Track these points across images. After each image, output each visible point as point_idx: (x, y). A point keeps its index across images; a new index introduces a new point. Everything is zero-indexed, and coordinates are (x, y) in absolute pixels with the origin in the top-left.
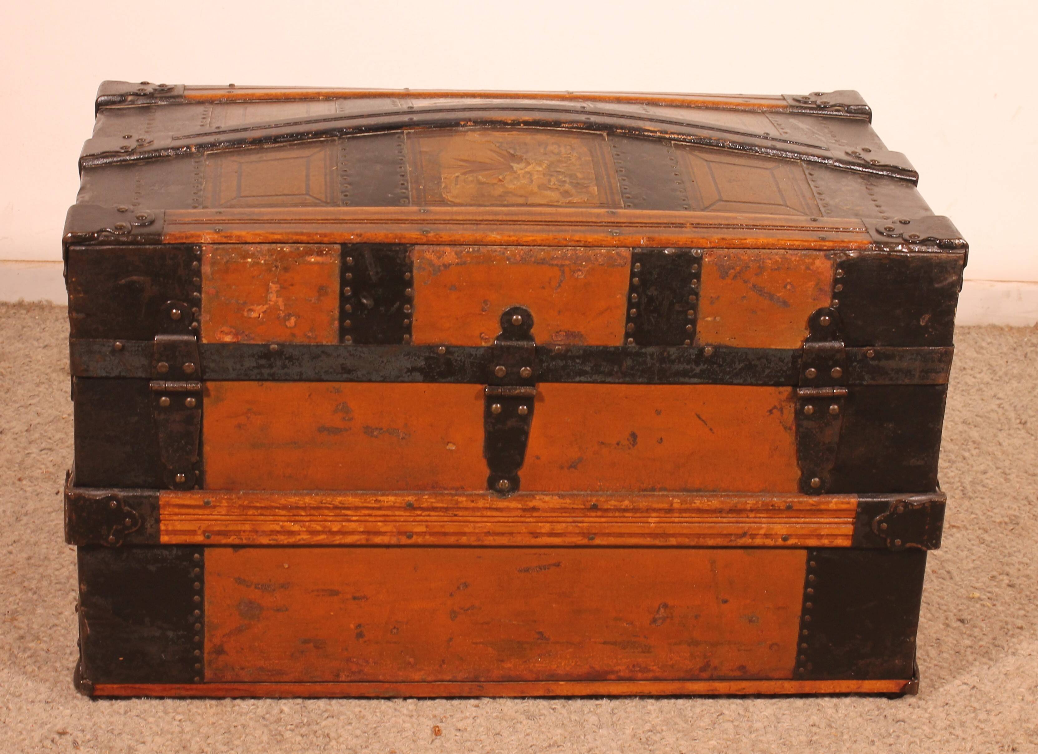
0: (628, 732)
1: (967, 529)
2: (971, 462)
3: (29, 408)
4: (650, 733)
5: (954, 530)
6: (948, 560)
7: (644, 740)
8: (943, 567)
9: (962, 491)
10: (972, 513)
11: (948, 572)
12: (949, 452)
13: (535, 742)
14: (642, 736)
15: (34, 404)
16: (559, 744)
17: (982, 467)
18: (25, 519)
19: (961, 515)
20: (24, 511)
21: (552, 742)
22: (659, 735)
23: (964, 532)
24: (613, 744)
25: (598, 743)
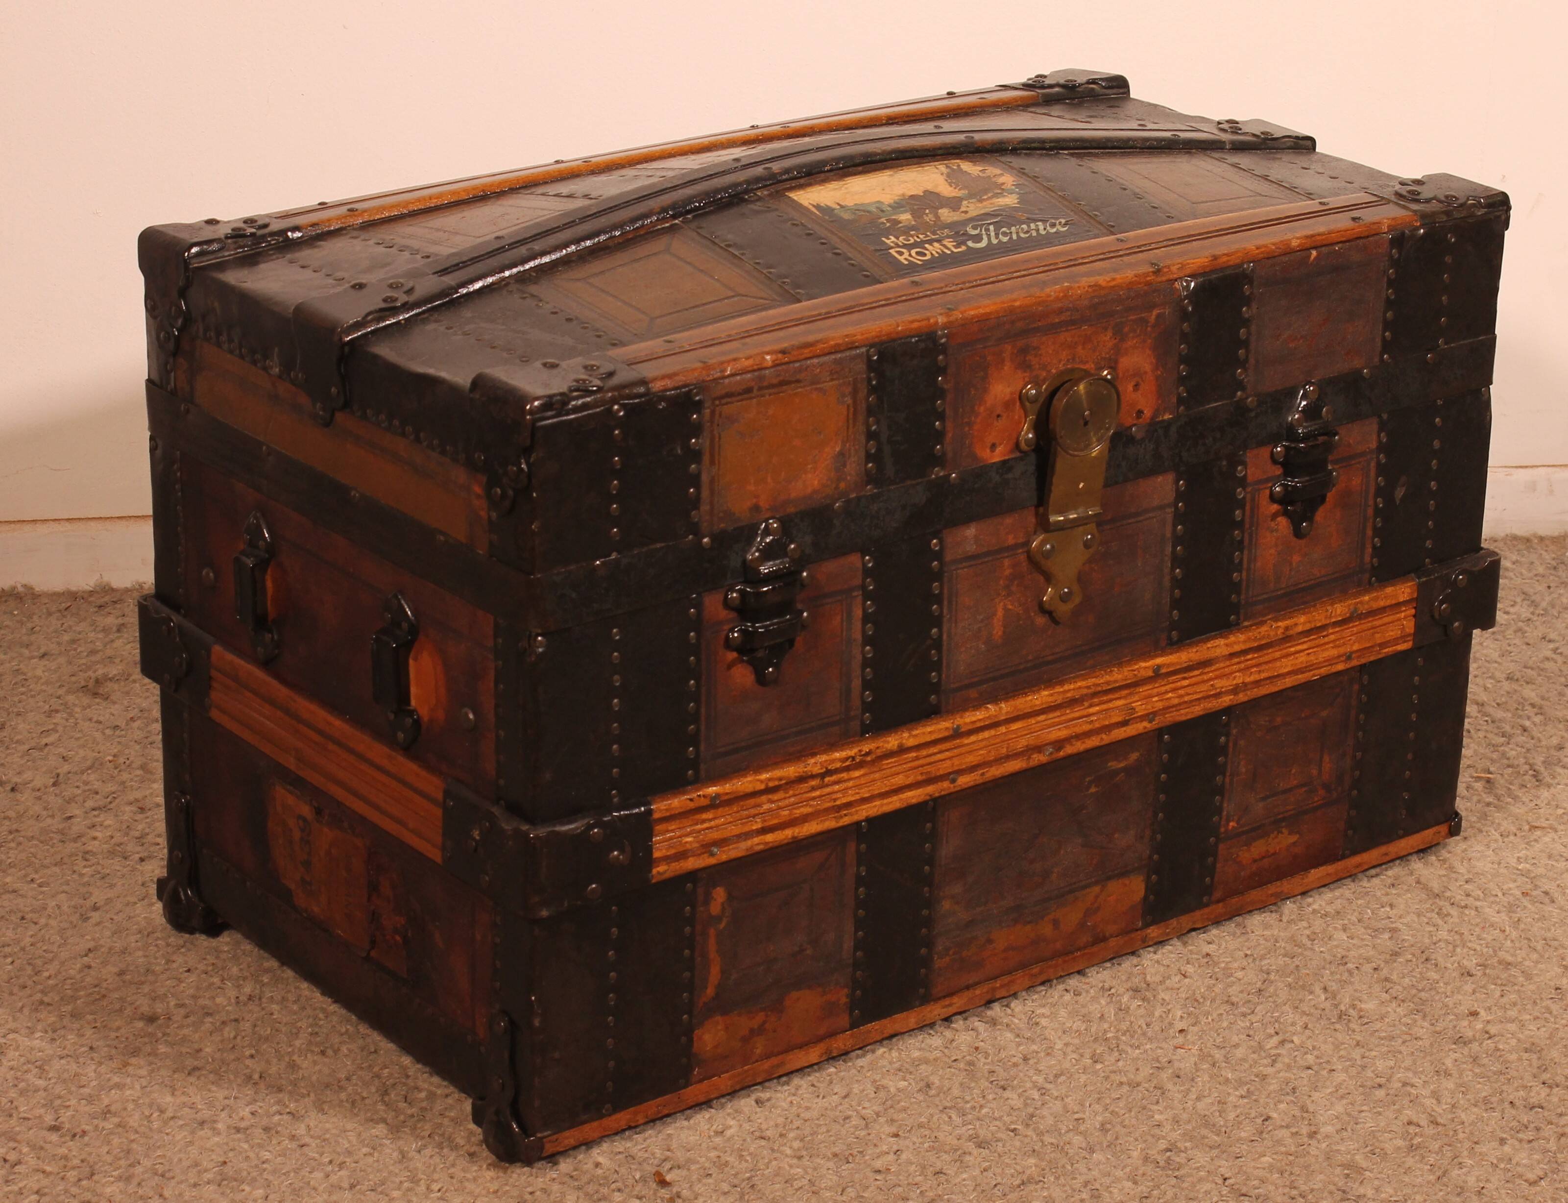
0: (1135, 1154)
1: (1556, 831)
2: (1535, 733)
3: (46, 751)
4: (1168, 1154)
5: (1538, 833)
6: (1541, 876)
7: (1162, 1163)
8: (1536, 887)
9: (1534, 776)
10: (1557, 806)
11: (1546, 893)
12: (1500, 720)
13: (999, 1180)
14: (1159, 1158)
15: (52, 744)
16: (1037, 1179)
17: (1555, 741)
18: (96, 916)
19: (1542, 811)
20: (89, 903)
21: (1025, 1178)
22: (1183, 1155)
23: (1552, 834)
24: (1119, 1173)
25: (1095, 1173)
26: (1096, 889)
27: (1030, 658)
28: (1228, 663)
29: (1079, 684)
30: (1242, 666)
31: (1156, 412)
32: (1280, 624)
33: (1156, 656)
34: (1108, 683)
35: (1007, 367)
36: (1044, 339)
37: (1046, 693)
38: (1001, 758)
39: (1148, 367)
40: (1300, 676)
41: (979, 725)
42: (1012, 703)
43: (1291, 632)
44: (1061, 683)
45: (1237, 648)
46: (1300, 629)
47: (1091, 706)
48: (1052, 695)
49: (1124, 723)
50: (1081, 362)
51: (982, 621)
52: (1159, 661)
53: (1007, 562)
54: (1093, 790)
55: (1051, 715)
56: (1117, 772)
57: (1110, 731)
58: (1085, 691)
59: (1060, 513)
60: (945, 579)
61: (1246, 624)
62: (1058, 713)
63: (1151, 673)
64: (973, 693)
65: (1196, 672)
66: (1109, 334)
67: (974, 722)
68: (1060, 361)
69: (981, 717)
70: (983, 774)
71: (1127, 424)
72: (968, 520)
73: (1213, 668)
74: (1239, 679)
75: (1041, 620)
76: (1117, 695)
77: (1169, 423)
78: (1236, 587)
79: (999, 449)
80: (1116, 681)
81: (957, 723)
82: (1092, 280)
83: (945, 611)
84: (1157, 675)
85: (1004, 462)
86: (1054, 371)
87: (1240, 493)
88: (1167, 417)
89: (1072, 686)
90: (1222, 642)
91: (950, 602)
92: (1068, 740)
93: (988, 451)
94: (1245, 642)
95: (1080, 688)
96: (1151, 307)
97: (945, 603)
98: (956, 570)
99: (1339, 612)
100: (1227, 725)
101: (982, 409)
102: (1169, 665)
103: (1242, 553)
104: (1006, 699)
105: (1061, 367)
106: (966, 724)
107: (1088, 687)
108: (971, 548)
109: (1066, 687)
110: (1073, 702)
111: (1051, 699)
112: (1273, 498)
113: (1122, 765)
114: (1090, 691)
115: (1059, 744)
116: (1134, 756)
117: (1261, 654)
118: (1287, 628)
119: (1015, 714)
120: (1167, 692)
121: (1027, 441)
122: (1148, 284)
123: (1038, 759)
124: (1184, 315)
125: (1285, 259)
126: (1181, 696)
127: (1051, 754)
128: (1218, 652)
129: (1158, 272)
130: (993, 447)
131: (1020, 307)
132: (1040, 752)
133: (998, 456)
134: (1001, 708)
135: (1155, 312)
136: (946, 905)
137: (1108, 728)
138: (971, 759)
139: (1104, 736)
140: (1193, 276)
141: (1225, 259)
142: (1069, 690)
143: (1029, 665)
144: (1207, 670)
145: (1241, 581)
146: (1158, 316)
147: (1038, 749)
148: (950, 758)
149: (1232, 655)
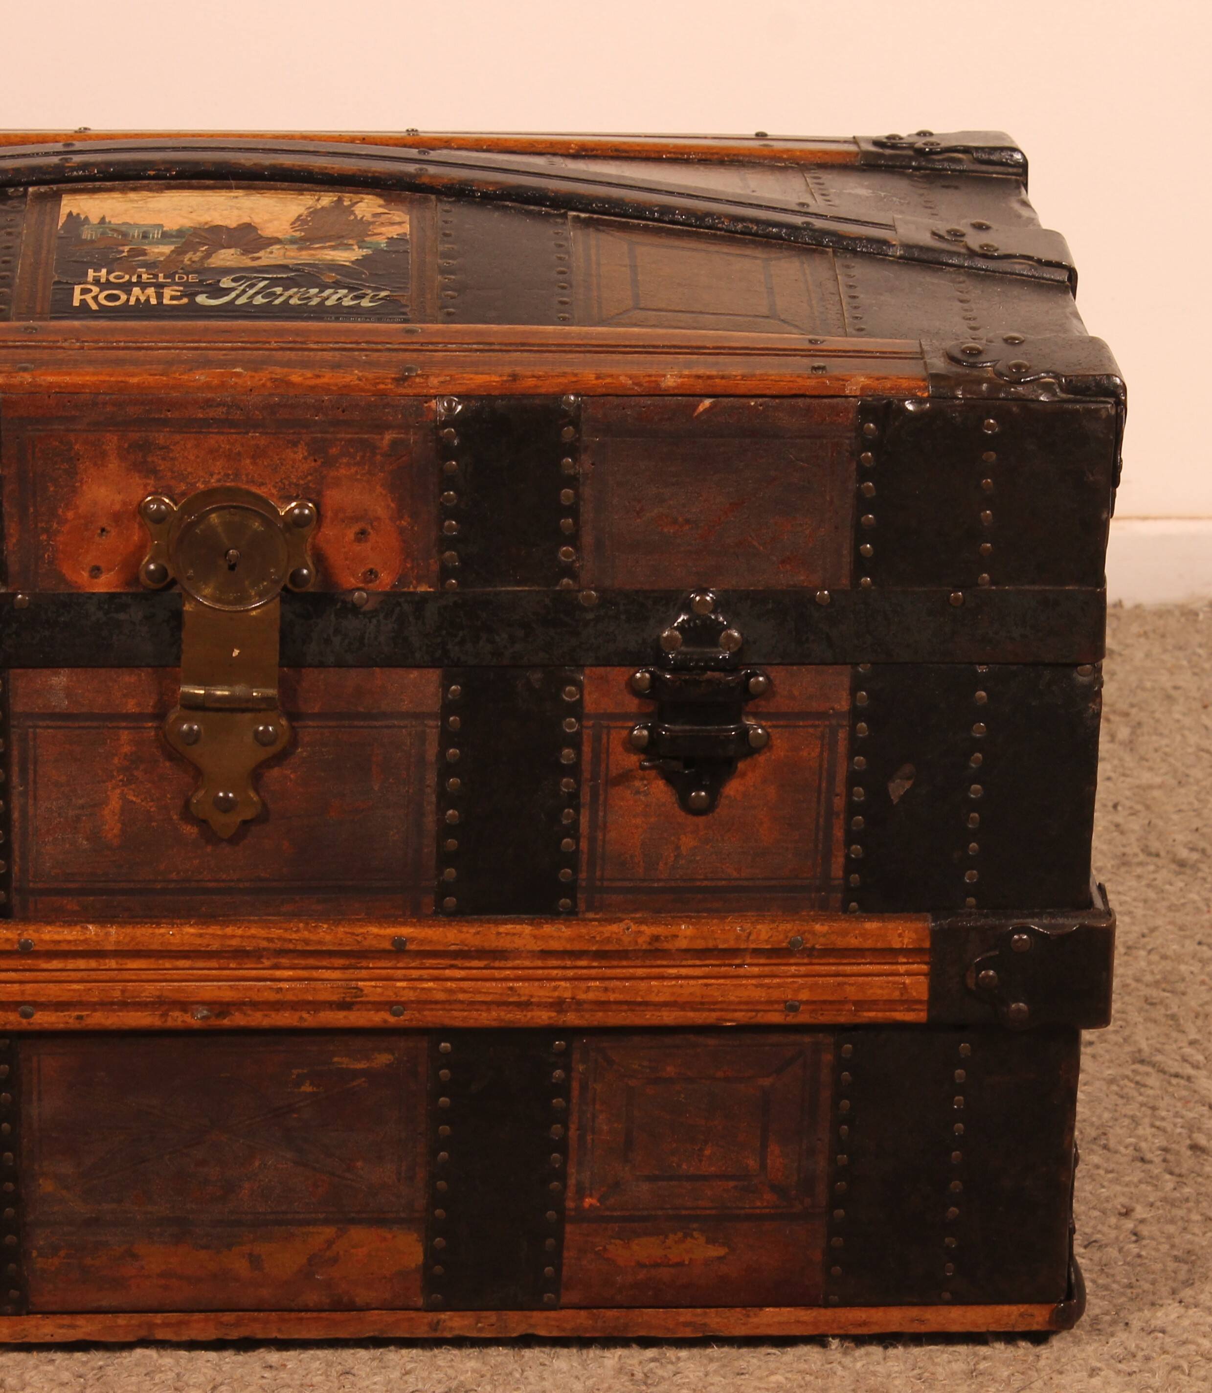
26: (329, 1231)
27: (174, 876)
28: (539, 963)
29: (253, 931)
30: (570, 973)
31: (402, 579)
32: (644, 928)
33: (404, 924)
34: (306, 942)
35: (113, 465)
36: (177, 437)
37: (192, 930)
38: (112, 1003)
39: (380, 510)
40: (691, 1014)
41: (65, 947)
42: (129, 930)
43: (666, 946)
44: (225, 924)
45: (555, 945)
46: (683, 944)
47: (276, 967)
48: (201, 935)
49: (344, 1006)
50: (253, 482)
51: (82, 807)
52: (406, 931)
53: (125, 736)
54: (307, 1088)
55: (200, 964)
56: (355, 1074)
57: (316, 1011)
58: (265, 944)
59: (200, 684)
60: (14, 738)
61: (591, 915)
62: (214, 964)
63: (387, 945)
64: (71, 904)
65: (475, 963)
66: (301, 453)
67: (59, 942)
68: (212, 475)
69: (70, 938)
70: (79, 1018)
71: (347, 586)
72: (53, 664)
73: (510, 964)
74: (565, 989)
75: (190, 831)
76: (325, 963)
77: (425, 598)
78: (572, 860)
79: (103, 578)
80: (320, 942)
81: (25, 936)
82: (279, 372)
83: (15, 779)
84: (399, 949)
85: (112, 596)
86: (201, 486)
87: (570, 726)
88: (423, 588)
89: (239, 932)
90: (527, 929)
91: (23, 771)
92: (239, 1005)
93: (85, 574)
94: (570, 940)
95: (253, 937)
96: (381, 427)
97: (15, 769)
98: (36, 727)
99: (764, 936)
100: (566, 1054)
101: (70, 515)
102: (422, 942)
103: (577, 810)
104: (122, 924)
105: (213, 482)
106: (41, 941)
107: (270, 940)
108: (63, 704)
109: (229, 930)
110: (240, 954)
111: (198, 941)
112: (631, 745)
113: (362, 1065)
114: (271, 946)
115: (222, 1008)
116: (383, 1059)
117: (604, 963)
118: (656, 938)
119: (130, 947)
120: (421, 979)
121: (150, 573)
122: (382, 394)
123: (177, 1019)
124: (445, 451)
125: (648, 401)
126: (450, 991)
127: (203, 1018)
128: (518, 943)
129: (401, 380)
130: (96, 571)
131: (138, 386)
132: (185, 1011)
133: (104, 584)
134: (107, 934)
135: (389, 437)
136: (47, 1186)
137: (316, 1006)
138: (53, 992)
139: (305, 1015)
140: (463, 397)
141: (531, 382)
142: (233, 936)
143: (172, 886)
144: (497, 964)
145: (577, 851)
146: (394, 443)
147: (184, 1006)
148: (21, 982)
149: (545, 954)
